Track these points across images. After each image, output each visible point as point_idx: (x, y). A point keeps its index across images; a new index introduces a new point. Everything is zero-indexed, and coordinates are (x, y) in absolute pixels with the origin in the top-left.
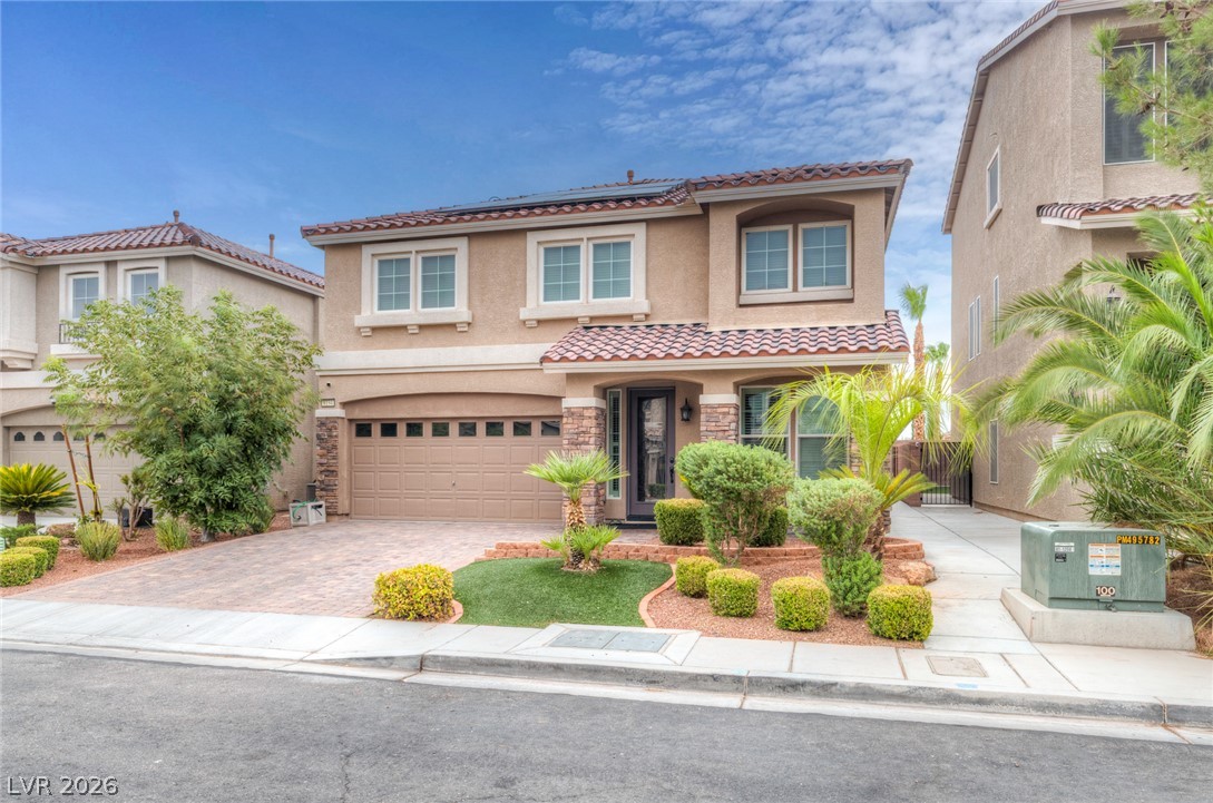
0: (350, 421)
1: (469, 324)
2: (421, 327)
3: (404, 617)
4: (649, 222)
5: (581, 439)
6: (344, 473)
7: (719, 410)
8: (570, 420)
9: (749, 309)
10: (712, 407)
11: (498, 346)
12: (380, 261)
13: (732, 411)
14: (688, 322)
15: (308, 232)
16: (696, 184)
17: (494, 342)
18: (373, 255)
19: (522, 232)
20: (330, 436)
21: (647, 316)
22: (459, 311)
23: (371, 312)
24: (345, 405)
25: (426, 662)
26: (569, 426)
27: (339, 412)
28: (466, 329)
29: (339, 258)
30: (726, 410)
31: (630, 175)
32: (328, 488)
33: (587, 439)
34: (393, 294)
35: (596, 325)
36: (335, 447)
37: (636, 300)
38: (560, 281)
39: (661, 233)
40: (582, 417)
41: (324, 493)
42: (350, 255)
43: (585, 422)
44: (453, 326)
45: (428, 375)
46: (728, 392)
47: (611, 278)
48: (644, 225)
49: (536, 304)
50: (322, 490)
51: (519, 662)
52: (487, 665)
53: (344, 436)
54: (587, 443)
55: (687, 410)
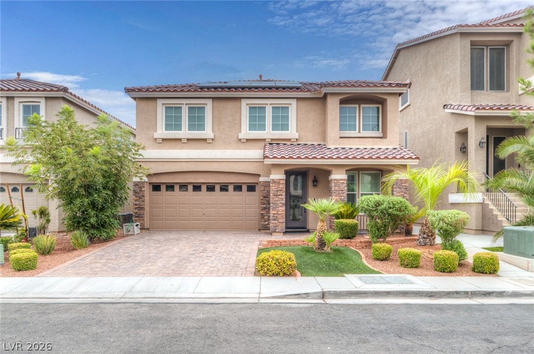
0: (150, 183)
1: (213, 139)
2: (188, 140)
3: (277, 275)
4: (298, 99)
5: (278, 193)
6: (147, 209)
7: (340, 181)
8: (274, 185)
9: (345, 139)
10: (337, 180)
11: (228, 150)
12: (166, 107)
13: (345, 182)
14: (316, 143)
15: (128, 91)
16: (325, 84)
17: (225, 148)
18: (163, 104)
19: (240, 99)
20: (141, 191)
21: (297, 140)
22: (208, 132)
23: (161, 132)
24: (149, 176)
25: (326, 295)
26: (273, 188)
27: (145, 179)
28: (211, 142)
29: (144, 104)
30: (343, 181)
31: (261, 77)
32: (140, 216)
33: (281, 193)
34: (173, 122)
35: (274, 143)
36: (143, 196)
37: (292, 132)
38: (257, 121)
39: (303, 104)
40: (279, 183)
41: (137, 218)
42: (150, 104)
43: (281, 186)
44: (205, 140)
45: (193, 163)
46: (343, 174)
47: (281, 122)
48: (296, 100)
49: (246, 132)
50: (136, 217)
51: (370, 291)
52: (355, 294)
53: (147, 190)
54: (282, 195)
55: (315, 181)
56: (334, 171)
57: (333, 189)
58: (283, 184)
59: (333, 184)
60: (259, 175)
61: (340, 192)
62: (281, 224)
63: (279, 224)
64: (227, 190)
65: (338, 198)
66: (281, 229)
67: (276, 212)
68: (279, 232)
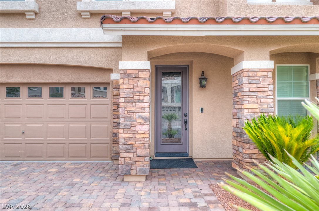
1: (36, 13)
5: (136, 98)
7: (260, 74)
8: (126, 81)
11: (59, 29)
13: (270, 75)
17: (56, 27)
21: (173, 11)
22: (28, 2)
26: (125, 86)
28: (33, 16)
30: (265, 74)
33: (142, 98)
37: (166, 1)
40: (137, 78)
43: (141, 83)
46: (266, 59)
49: (89, 1)
54: (142, 101)
55: (203, 80)
56: (247, 51)
57: (246, 89)
58: (145, 79)
59: (245, 80)
60: (110, 71)
61: (260, 94)
62: (142, 159)
63: (136, 159)
64: (61, 96)
65: (255, 106)
66: (140, 170)
67: (131, 135)
68: (136, 175)
